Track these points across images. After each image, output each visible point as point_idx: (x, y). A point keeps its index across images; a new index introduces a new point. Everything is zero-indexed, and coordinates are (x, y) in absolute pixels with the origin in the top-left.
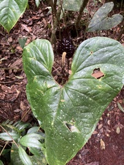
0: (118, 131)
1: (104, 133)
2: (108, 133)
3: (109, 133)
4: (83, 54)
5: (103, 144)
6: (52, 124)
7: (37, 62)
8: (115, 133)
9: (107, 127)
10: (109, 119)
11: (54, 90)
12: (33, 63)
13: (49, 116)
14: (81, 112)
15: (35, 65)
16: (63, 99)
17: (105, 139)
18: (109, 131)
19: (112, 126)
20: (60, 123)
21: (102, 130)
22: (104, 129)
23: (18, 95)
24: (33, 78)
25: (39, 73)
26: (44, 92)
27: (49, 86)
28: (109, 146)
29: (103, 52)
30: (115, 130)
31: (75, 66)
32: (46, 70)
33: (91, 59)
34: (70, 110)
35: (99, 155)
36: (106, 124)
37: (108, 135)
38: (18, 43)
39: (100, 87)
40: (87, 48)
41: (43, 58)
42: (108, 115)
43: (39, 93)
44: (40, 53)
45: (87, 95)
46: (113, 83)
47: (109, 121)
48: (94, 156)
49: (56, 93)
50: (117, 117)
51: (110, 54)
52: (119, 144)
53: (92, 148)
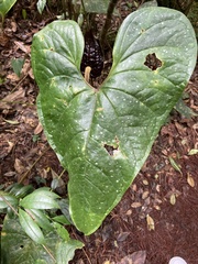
0: (173, 200)
1: (152, 205)
2: (157, 204)
3: (160, 205)
4: (129, 33)
5: (151, 222)
6: (84, 149)
7: (56, 55)
8: (168, 204)
9: (156, 196)
10: (158, 183)
11: (85, 95)
12: (50, 57)
13: (77, 139)
14: (129, 125)
15: (54, 59)
16: (101, 106)
17: (155, 214)
18: (160, 201)
19: (164, 193)
20: (96, 145)
21: (148, 201)
22: (152, 198)
23: (10, 148)
24: (50, 82)
25: (60, 71)
26: (69, 101)
27: (76, 90)
28: (161, 225)
29: (160, 29)
30: (169, 199)
31: (118, 51)
32: (71, 65)
33: (143, 41)
34: (112, 122)
35: (146, 240)
36: (155, 191)
37: (158, 208)
38: (8, 69)
39: (156, 83)
40: (136, 23)
41: (65, 47)
42: (156, 176)
43: (60, 105)
44: (62, 40)
45: (137, 97)
46: (175, 75)
47: (158, 186)
48: (138, 242)
49: (88, 100)
50: (171, 180)
51: (170, 31)
52: (175, 221)
53: (134, 230)
